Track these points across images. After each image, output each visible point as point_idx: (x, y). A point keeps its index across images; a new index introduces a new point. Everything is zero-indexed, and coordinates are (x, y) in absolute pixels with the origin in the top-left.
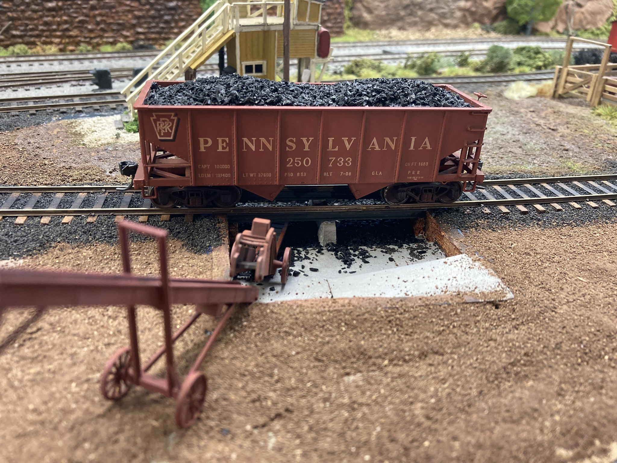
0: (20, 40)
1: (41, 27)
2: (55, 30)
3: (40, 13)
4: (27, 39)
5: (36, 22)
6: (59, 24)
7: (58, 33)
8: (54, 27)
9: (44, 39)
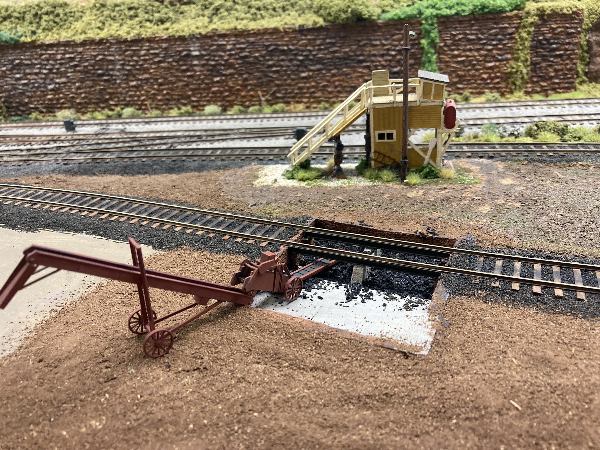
0: (281, 100)
1: (296, 91)
2: (305, 93)
3: (296, 81)
4: (286, 100)
5: (293, 87)
6: (308, 88)
7: (307, 95)
8: (305, 91)
9: (297, 99)
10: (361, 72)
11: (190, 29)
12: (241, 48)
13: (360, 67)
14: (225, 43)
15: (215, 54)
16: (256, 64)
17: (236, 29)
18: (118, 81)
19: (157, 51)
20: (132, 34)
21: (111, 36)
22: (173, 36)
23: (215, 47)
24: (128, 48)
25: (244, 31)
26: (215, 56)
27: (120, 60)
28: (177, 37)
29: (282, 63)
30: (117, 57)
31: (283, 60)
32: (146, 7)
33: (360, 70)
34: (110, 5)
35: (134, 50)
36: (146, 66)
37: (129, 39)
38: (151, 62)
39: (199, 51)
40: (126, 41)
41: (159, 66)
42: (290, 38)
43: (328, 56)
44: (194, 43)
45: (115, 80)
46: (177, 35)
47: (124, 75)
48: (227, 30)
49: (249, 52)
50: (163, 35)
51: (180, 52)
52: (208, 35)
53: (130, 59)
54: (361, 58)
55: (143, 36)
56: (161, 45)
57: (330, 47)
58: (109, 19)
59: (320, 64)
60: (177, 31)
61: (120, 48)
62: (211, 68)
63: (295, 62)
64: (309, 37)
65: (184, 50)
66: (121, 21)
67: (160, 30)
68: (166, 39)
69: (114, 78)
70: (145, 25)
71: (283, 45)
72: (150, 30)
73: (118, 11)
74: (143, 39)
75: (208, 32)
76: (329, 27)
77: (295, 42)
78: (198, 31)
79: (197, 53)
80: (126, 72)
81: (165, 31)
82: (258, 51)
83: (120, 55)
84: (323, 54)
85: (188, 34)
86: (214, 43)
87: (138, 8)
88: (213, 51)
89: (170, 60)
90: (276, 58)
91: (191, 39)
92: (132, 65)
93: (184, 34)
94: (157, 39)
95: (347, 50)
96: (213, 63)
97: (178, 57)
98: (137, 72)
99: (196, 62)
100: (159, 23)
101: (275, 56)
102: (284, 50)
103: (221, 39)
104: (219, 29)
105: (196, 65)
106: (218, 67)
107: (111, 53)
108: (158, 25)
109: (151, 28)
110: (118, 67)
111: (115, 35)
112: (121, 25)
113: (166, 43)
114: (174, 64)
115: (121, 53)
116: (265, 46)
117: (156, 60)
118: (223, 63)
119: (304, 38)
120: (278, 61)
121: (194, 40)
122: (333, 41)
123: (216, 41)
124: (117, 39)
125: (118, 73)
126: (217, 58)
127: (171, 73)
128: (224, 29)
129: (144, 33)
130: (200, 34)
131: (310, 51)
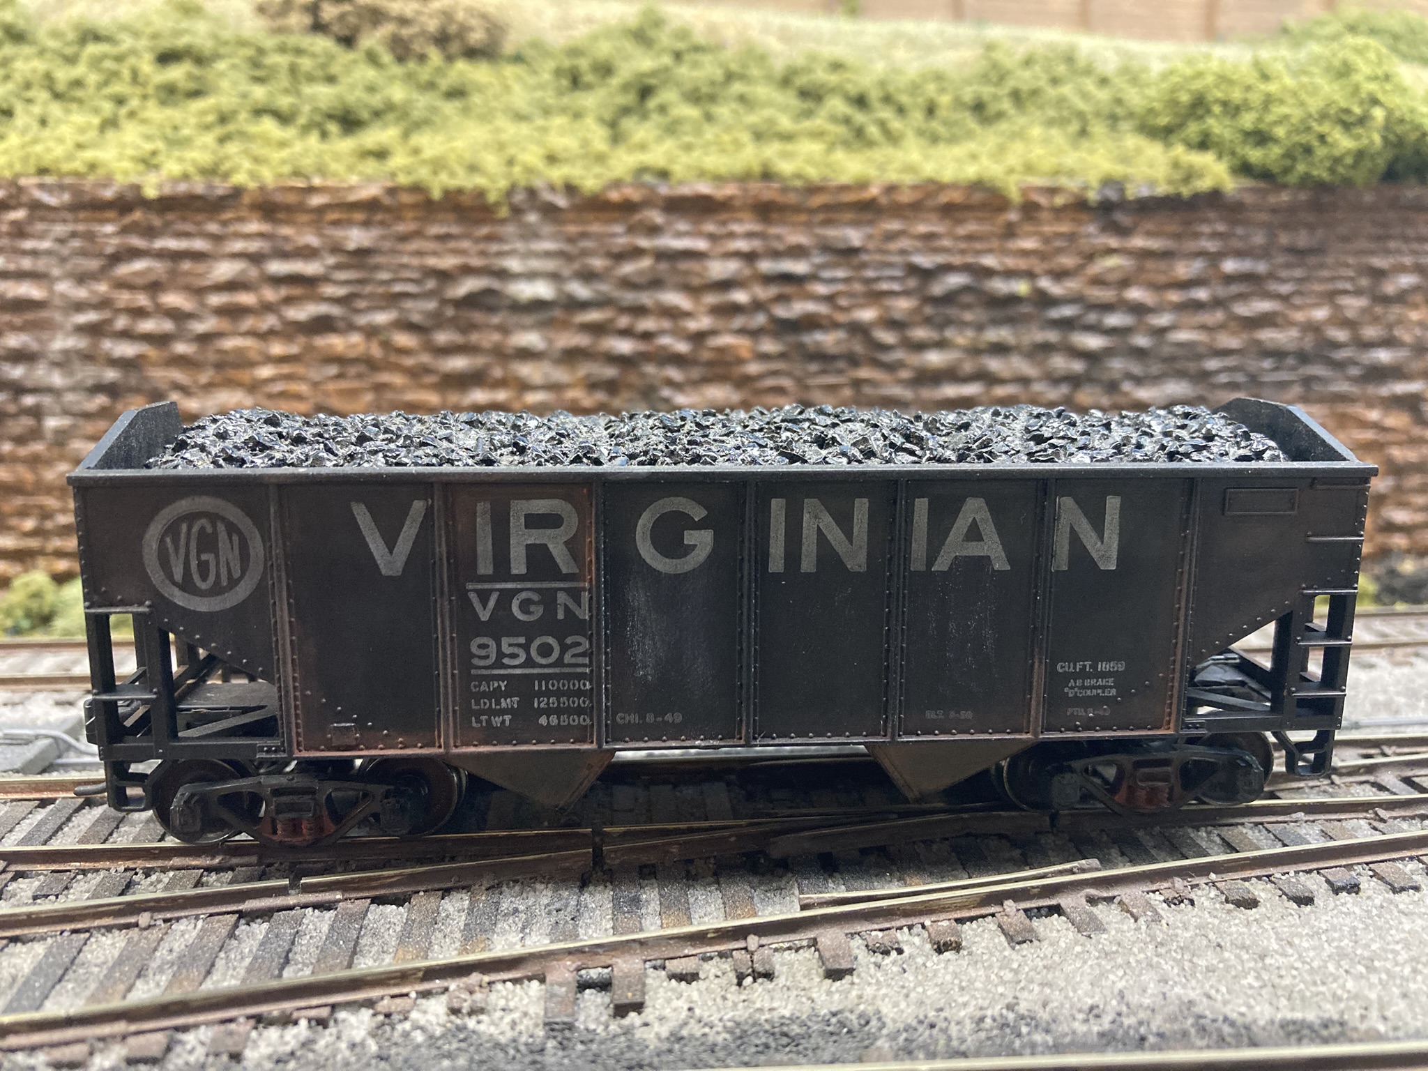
10: (1376, 426)
11: (511, 162)
12: (787, 278)
13: (1370, 403)
14: (701, 245)
15: (646, 299)
16: (853, 360)
17: (767, 175)
18: (52, 423)
19: (310, 268)
20: (172, 167)
21: (43, 171)
22: (417, 188)
23: (646, 263)
24: (137, 242)
25: (813, 189)
26: (639, 311)
27: (79, 307)
28: (436, 194)
29: (994, 364)
30: (64, 287)
31: (1000, 349)
32: (261, 51)
33: (1374, 415)
34: (56, 34)
35: (176, 256)
36: (230, 344)
37: (151, 192)
38: (270, 321)
39: (555, 277)
40: (129, 202)
41: (309, 349)
42: (1046, 240)
43: (1229, 341)
44: (531, 234)
45: (37, 413)
46: (438, 185)
47: (98, 388)
48: (719, 179)
49: (830, 299)
50: (354, 179)
51: (444, 276)
52: (614, 196)
53: (142, 300)
54: (1384, 356)
55: (239, 178)
56: (338, 233)
57: (1241, 297)
58: (44, 95)
59: (1181, 375)
60: (438, 165)
61: (90, 236)
62: (610, 372)
63: (1059, 363)
64: (1138, 242)
65: (467, 270)
66: (107, 107)
67: (337, 157)
68: (372, 205)
69: (29, 400)
70: (253, 129)
71: (1009, 274)
72: (277, 155)
73: (96, 62)
74: (237, 192)
75: (617, 184)
76: (1249, 199)
77: (1068, 261)
78: (557, 174)
79: (542, 290)
80: (111, 375)
81: (371, 166)
82: (876, 297)
83: (81, 278)
84: (1203, 327)
85: (503, 184)
86: (644, 243)
87: (216, 56)
88: (628, 284)
89: (381, 318)
90: (962, 338)
91: (517, 211)
92: (148, 338)
93: (479, 181)
94: (316, 200)
95: (1321, 314)
96: (624, 346)
97: (431, 305)
98: (178, 375)
99: (531, 339)
100: (333, 128)
101: (963, 324)
102: (1013, 299)
103: (682, 226)
104: (678, 169)
105: (526, 354)
106: (650, 369)
107: (26, 263)
108: (324, 135)
109: (282, 144)
110: (61, 343)
111: (66, 167)
112: (110, 123)
113: (366, 224)
114: (403, 339)
115: (93, 264)
116: (913, 270)
117: (302, 313)
118: (682, 347)
119: (1113, 242)
120: (975, 351)
121: (532, 218)
122: (1261, 267)
123: (654, 230)
124: (76, 190)
125: (57, 379)
126: (648, 324)
127: (379, 388)
128: (702, 174)
129: (247, 164)
130: (570, 189)
131: (1139, 310)
